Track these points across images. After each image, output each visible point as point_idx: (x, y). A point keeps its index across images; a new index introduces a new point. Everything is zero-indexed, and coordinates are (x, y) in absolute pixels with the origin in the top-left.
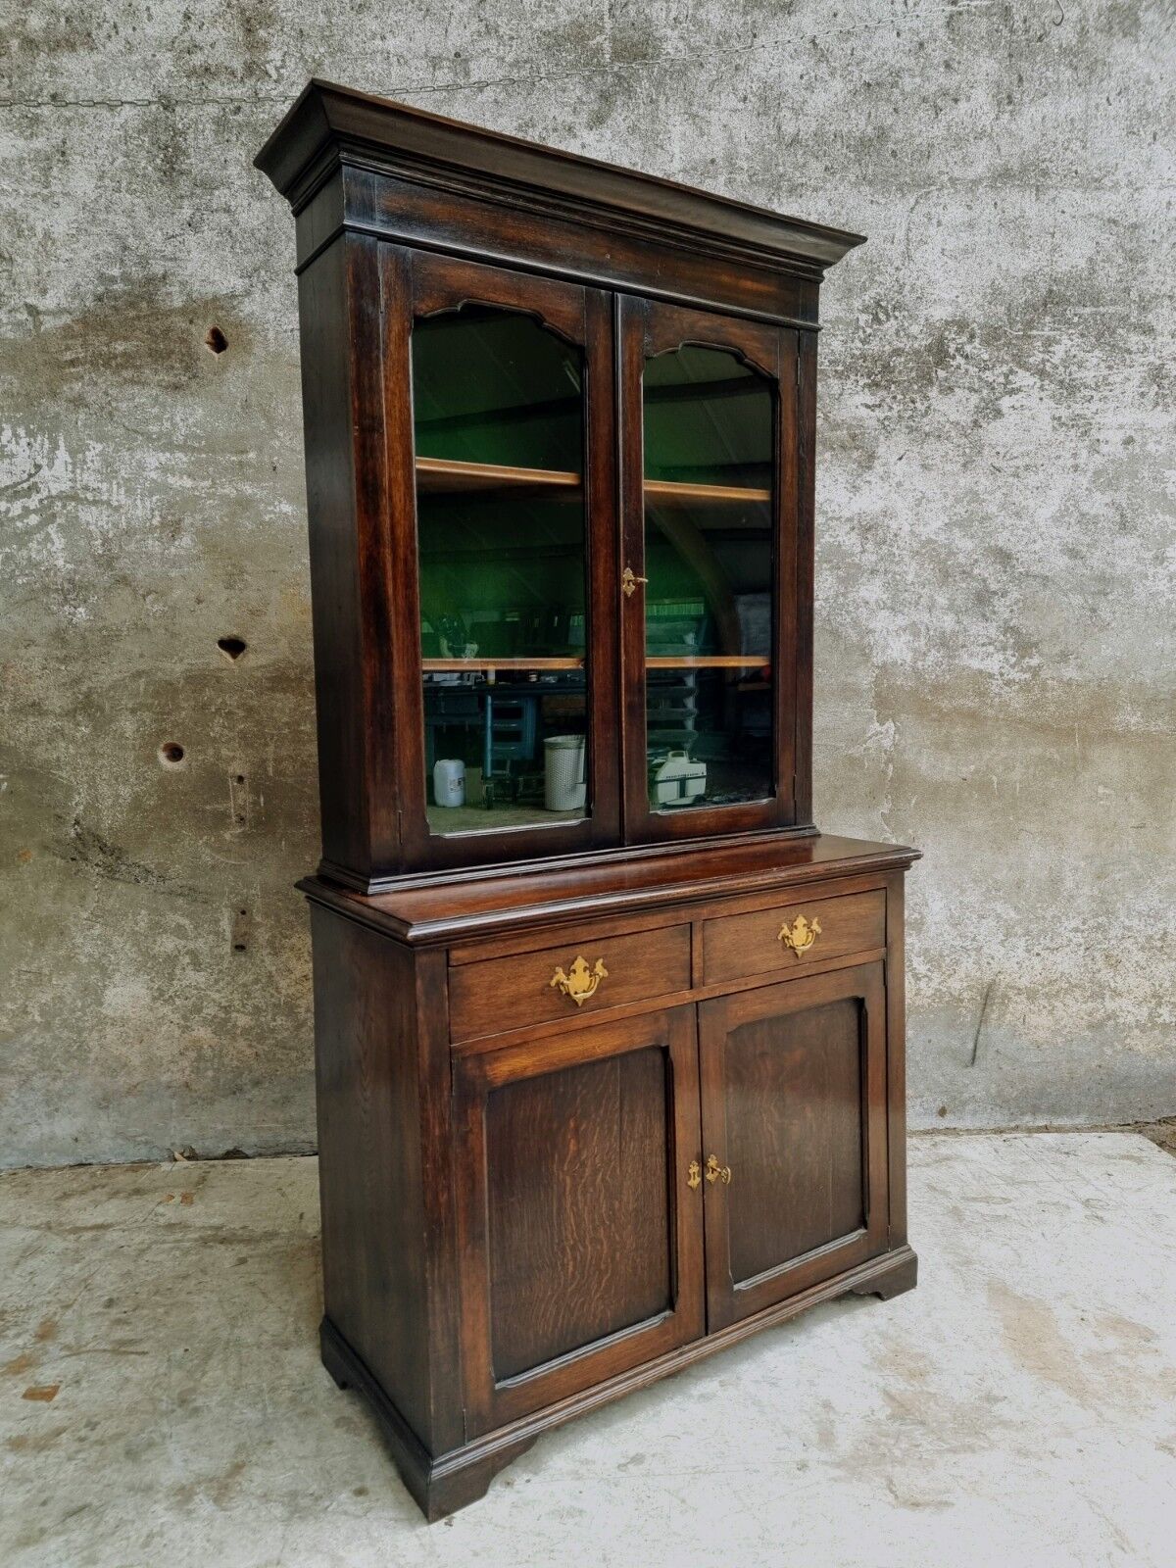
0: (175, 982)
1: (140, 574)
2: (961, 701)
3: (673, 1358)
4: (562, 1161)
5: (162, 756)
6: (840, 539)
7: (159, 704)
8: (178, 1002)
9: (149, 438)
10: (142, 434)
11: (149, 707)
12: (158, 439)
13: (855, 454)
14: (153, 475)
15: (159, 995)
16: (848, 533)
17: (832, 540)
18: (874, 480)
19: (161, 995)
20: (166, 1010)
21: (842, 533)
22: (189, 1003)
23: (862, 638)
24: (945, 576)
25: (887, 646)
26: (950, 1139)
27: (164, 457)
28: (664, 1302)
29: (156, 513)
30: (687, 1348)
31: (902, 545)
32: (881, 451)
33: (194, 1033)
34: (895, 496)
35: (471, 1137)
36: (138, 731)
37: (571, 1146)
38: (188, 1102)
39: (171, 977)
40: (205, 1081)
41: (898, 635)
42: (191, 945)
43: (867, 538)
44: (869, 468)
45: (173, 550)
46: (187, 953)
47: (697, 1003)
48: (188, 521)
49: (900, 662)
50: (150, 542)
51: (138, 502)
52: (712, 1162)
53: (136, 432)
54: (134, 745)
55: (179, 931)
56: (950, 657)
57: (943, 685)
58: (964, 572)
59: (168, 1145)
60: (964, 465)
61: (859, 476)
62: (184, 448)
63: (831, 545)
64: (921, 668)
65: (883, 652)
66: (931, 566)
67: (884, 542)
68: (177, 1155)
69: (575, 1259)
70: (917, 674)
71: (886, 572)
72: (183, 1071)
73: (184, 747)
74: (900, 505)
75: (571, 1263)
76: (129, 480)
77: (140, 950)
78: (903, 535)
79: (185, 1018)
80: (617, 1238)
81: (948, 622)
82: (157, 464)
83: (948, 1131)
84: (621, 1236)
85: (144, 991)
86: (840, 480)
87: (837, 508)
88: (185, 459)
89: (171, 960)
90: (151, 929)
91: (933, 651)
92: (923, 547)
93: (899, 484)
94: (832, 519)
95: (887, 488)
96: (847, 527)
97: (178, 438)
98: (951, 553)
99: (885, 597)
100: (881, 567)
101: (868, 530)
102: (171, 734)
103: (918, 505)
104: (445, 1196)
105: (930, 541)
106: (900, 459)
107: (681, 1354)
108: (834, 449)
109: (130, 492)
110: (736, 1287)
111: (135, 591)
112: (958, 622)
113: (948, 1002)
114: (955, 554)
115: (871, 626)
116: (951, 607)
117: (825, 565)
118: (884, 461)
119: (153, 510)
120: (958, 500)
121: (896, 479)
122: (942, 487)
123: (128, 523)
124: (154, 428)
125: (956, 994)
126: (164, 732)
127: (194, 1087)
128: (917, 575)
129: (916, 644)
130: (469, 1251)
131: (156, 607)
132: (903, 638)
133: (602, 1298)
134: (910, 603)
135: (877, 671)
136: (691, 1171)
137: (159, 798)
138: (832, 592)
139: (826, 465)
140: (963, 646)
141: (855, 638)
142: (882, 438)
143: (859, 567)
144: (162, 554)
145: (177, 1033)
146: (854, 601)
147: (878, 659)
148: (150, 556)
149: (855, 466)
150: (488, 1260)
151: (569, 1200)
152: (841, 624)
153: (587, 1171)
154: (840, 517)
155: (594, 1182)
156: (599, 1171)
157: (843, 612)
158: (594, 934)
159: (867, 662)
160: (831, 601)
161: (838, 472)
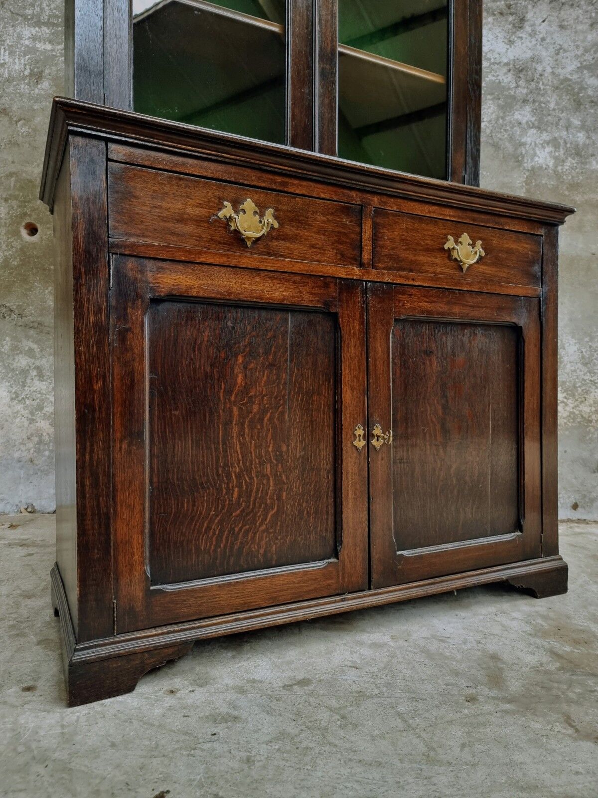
0: (26, 388)
1: (15, 108)
2: (592, 196)
3: (335, 602)
4: (229, 392)
5: (24, 233)
6: (500, 77)
7: (23, 196)
8: (28, 402)
9: (25, 18)
10: (22, 16)
11: (16, 198)
12: (32, 18)
13: (511, 18)
14: (27, 42)
15: (15, 397)
16: (506, 74)
17: (494, 79)
18: (524, 36)
19: (17, 397)
20: (19, 407)
21: (501, 74)
22: (35, 403)
23: (516, 149)
24: (578, 104)
25: (535, 155)
26: (583, 525)
27: (34, 31)
28: (329, 549)
29: (28, 67)
30: (350, 596)
31: (546, 82)
32: (529, 16)
33: (37, 424)
34: (539, 47)
35: (130, 335)
36: (8, 213)
37: (239, 380)
38: (31, 472)
39: (24, 386)
40: (43, 459)
41: (544, 147)
42: (38, 363)
43: (520, 77)
44: (521, 28)
45: (36, 91)
46: (35, 368)
47: (366, 281)
48: (47, 71)
49: (544, 166)
50: (22, 86)
51: (17, 60)
52: (377, 431)
53: (18, 14)
54: (5, 223)
55: (30, 353)
56: (582, 163)
57: (578, 183)
58: (592, 102)
59: (17, 502)
60: (592, 25)
61: (514, 33)
62: (48, 24)
63: (493, 82)
64: (560, 171)
65: (532, 159)
66: (568, 97)
67: (533, 80)
68: (23, 510)
69: (240, 486)
70: (558, 176)
71: (534, 101)
72: (29, 450)
73: (38, 226)
74: (544, 54)
75: (236, 489)
76: (12, 46)
77: (4, 365)
78: (546, 75)
79: (32, 413)
80: (284, 477)
81: (581, 137)
82: (30, 35)
83: (579, 521)
84: (287, 478)
85: (5, 394)
86: (499, 35)
87: (497, 56)
88: (48, 31)
89: (25, 372)
90: (11, 350)
91: (570, 159)
92: (562, 84)
93: (543, 39)
94: (494, 64)
95: (534, 42)
96: (505, 70)
97: (44, 18)
98: (582, 89)
99: (533, 119)
100: (530, 98)
101: (521, 71)
102: (30, 216)
103: (557, 54)
104: (100, 384)
105: (566, 79)
106: (544, 21)
107: (343, 600)
108: (494, 15)
109: (11, 53)
110: (399, 553)
111: (11, 119)
112: (588, 137)
113: (579, 422)
114: (585, 89)
115: (523, 140)
116: (583, 127)
117: (489, 97)
118: (532, 22)
119: (25, 65)
120: (586, 51)
121: (541, 36)
122: (574, 41)
123: (9, 74)
124: (29, 12)
125: (586, 416)
126: (25, 214)
127: (35, 462)
128: (557, 104)
129: (557, 154)
130: (125, 445)
131: (24, 130)
132: (549, 149)
133: (267, 530)
134: (552, 124)
135: (527, 173)
136: (357, 433)
137: (21, 260)
138: (494, 116)
139: (489, 26)
140: (593, 155)
141: (510, 148)
142: (530, 7)
143: (514, 98)
144: (30, 93)
145: (26, 423)
146: (510, 122)
147: (528, 165)
148: (21, 95)
149: (510, 27)
150: (147, 462)
151: (235, 430)
152: (500, 139)
153: (256, 408)
154: (500, 62)
155: (261, 420)
156: (267, 411)
157: (502, 130)
158: (264, 181)
159: (520, 166)
160: (494, 122)
161: (498, 31)
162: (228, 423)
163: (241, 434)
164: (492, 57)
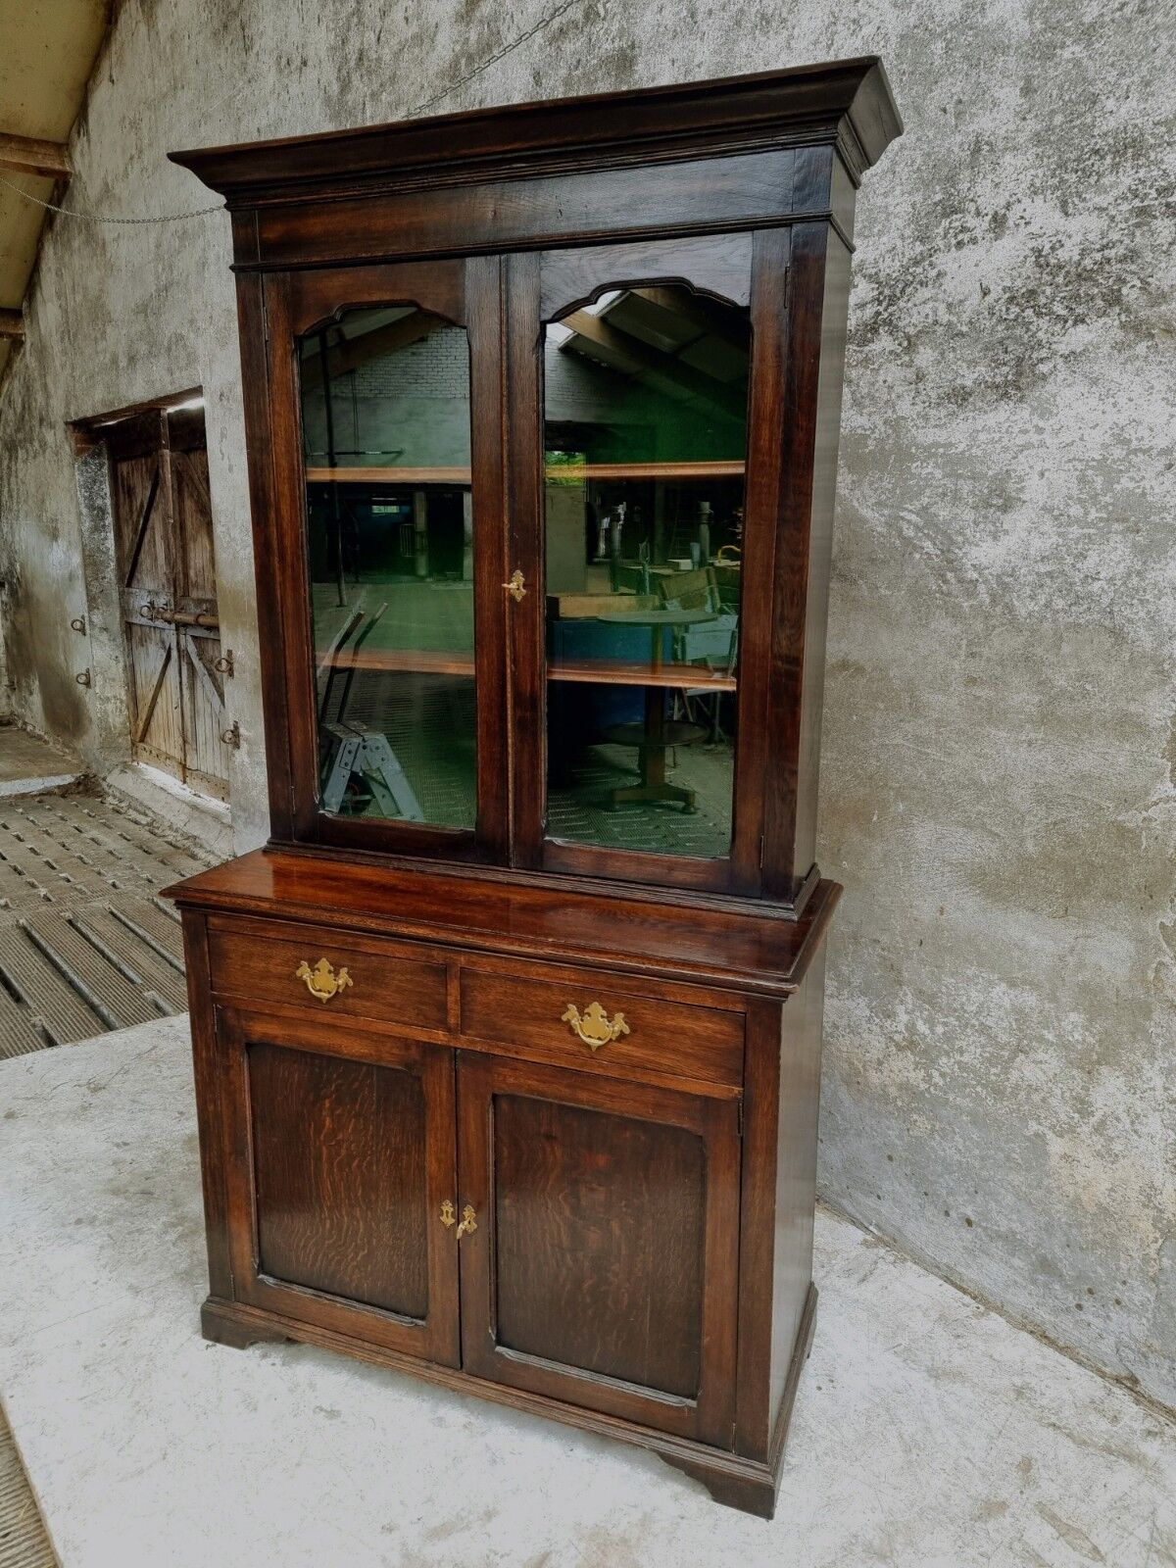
4: (318, 1132)
6: (1146, 484)
17: (1132, 485)
21: (1150, 474)
23: (1161, 645)
30: (437, 1367)
35: (232, 1072)
37: (327, 1123)
63: (1131, 493)
87: (1146, 433)
94: (1135, 452)
96: (1160, 465)
110: (497, 1349)
117: (1116, 526)
130: (232, 1159)
133: (358, 1268)
136: (445, 1209)
139: (1138, 363)
141: (1147, 642)
146: (1156, 584)
150: (251, 1176)
151: (325, 1167)
152: (1130, 621)
153: (343, 1152)
154: (1151, 448)
155: (349, 1165)
156: (355, 1158)
157: (1135, 601)
158: (336, 942)
159: (1164, 682)
160: (1119, 583)
161: (1156, 375)
162: (319, 1159)
163: (331, 1172)
164: (1133, 438)
